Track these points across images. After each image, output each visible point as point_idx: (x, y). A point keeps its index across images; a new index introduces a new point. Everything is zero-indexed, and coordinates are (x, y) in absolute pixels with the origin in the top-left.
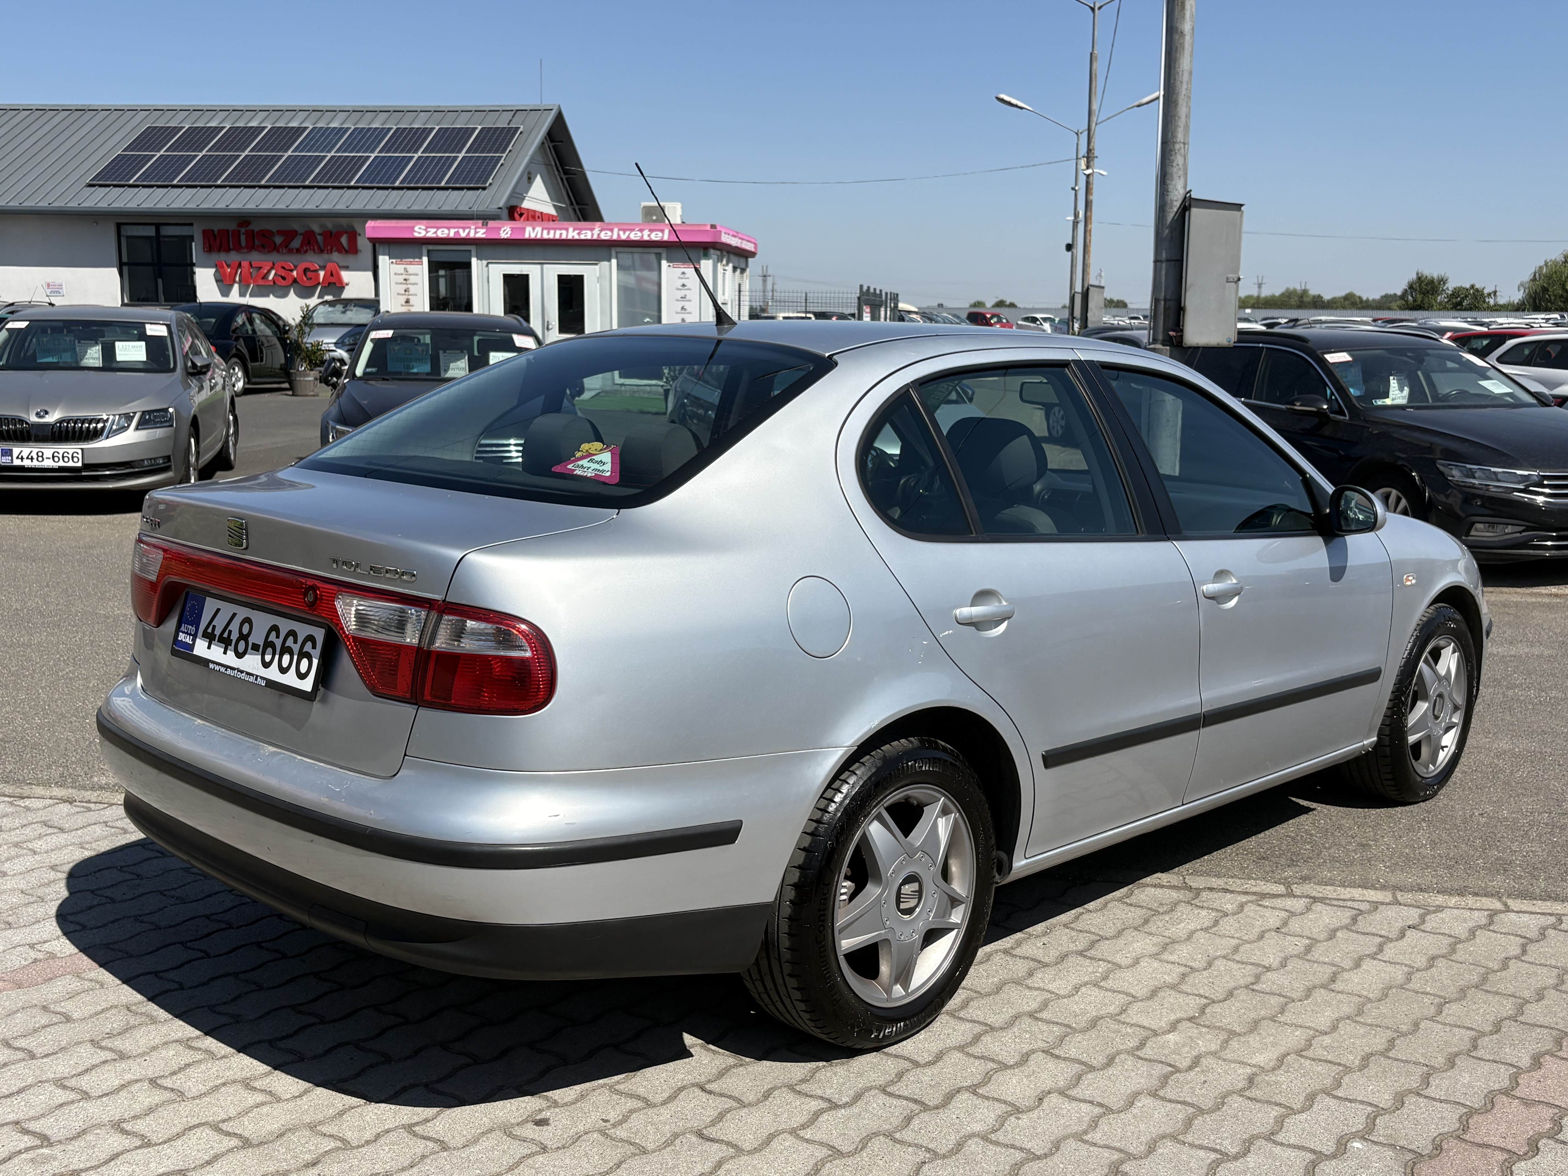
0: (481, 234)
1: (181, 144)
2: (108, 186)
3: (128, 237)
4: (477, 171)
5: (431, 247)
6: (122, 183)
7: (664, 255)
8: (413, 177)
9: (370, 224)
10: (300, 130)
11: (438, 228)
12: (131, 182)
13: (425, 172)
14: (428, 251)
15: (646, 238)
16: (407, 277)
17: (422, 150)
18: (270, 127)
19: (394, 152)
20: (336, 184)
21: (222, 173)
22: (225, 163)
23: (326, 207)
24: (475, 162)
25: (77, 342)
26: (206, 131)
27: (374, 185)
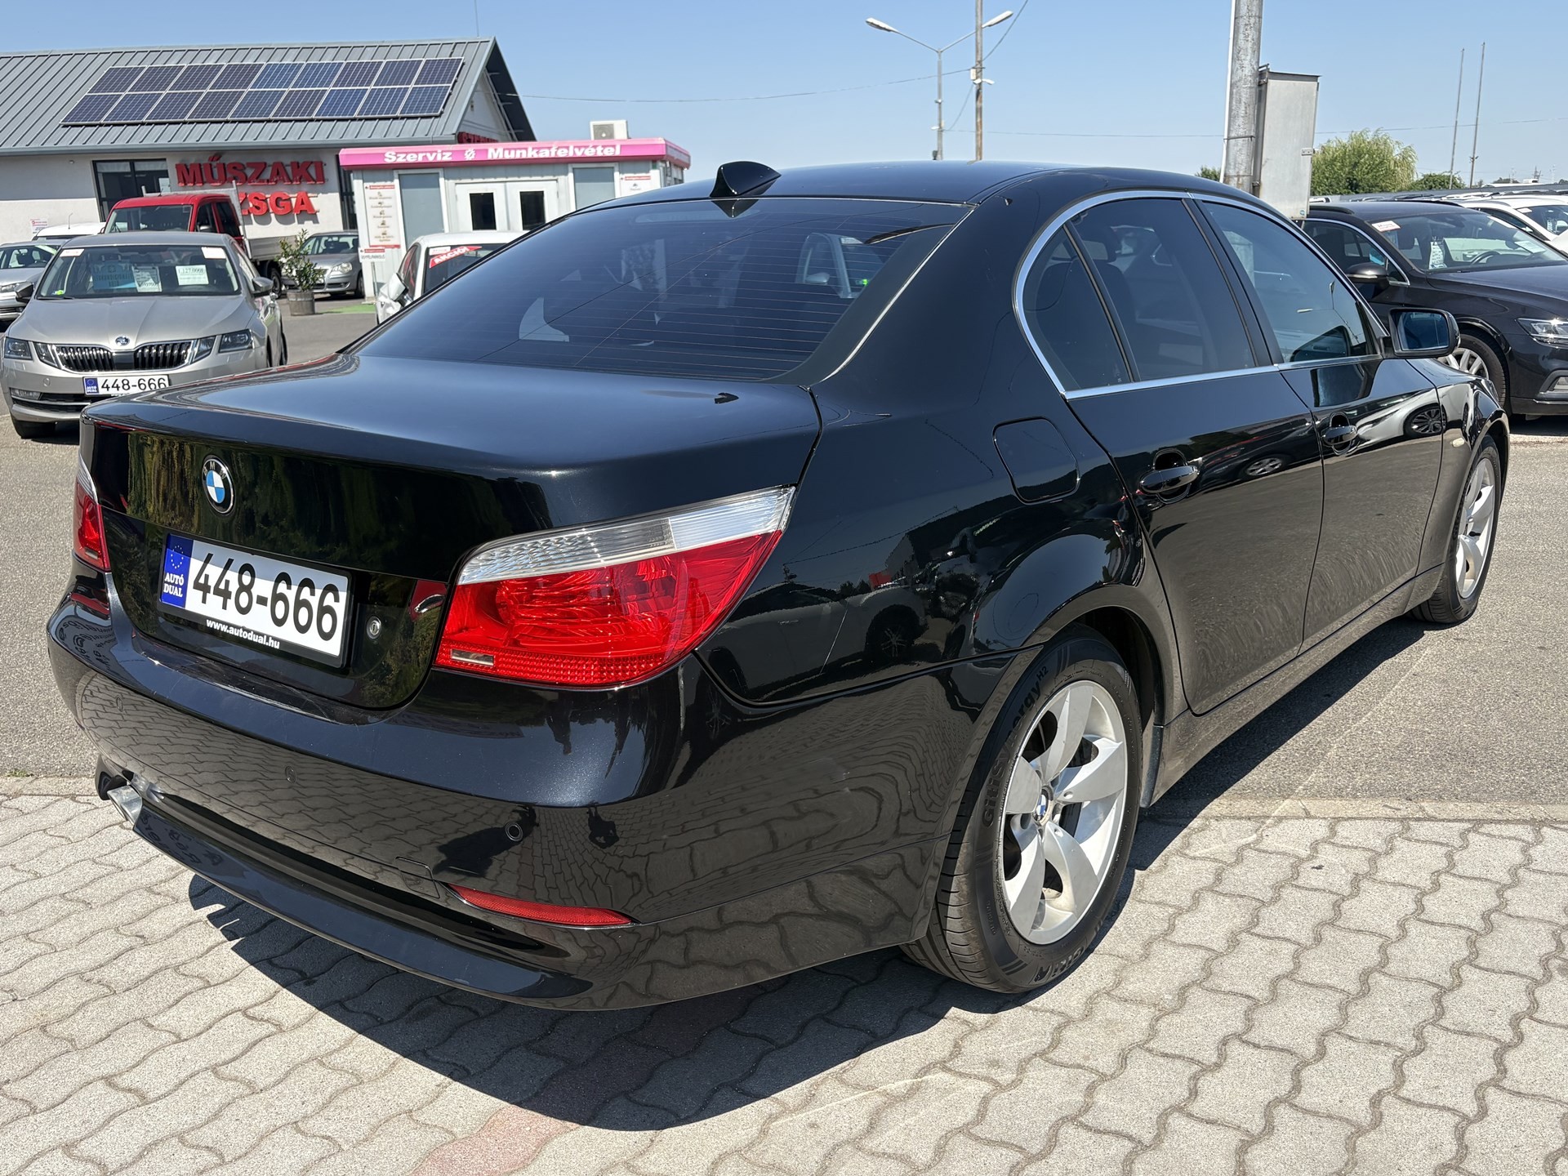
0: (447, 158)
1: (144, 83)
2: (81, 126)
3: (105, 174)
4: (428, 101)
5: (401, 172)
6: (93, 123)
7: (616, 168)
8: (370, 109)
9: (343, 152)
10: (256, 67)
11: (407, 153)
12: (101, 122)
13: (379, 103)
14: (400, 176)
15: (600, 154)
16: (381, 201)
17: (373, 83)
18: (226, 65)
19: (348, 85)
20: (298, 118)
21: (189, 110)
22: (190, 98)
23: (292, 139)
24: (425, 93)
25: (133, 268)
26: (165, 72)
27: (334, 117)
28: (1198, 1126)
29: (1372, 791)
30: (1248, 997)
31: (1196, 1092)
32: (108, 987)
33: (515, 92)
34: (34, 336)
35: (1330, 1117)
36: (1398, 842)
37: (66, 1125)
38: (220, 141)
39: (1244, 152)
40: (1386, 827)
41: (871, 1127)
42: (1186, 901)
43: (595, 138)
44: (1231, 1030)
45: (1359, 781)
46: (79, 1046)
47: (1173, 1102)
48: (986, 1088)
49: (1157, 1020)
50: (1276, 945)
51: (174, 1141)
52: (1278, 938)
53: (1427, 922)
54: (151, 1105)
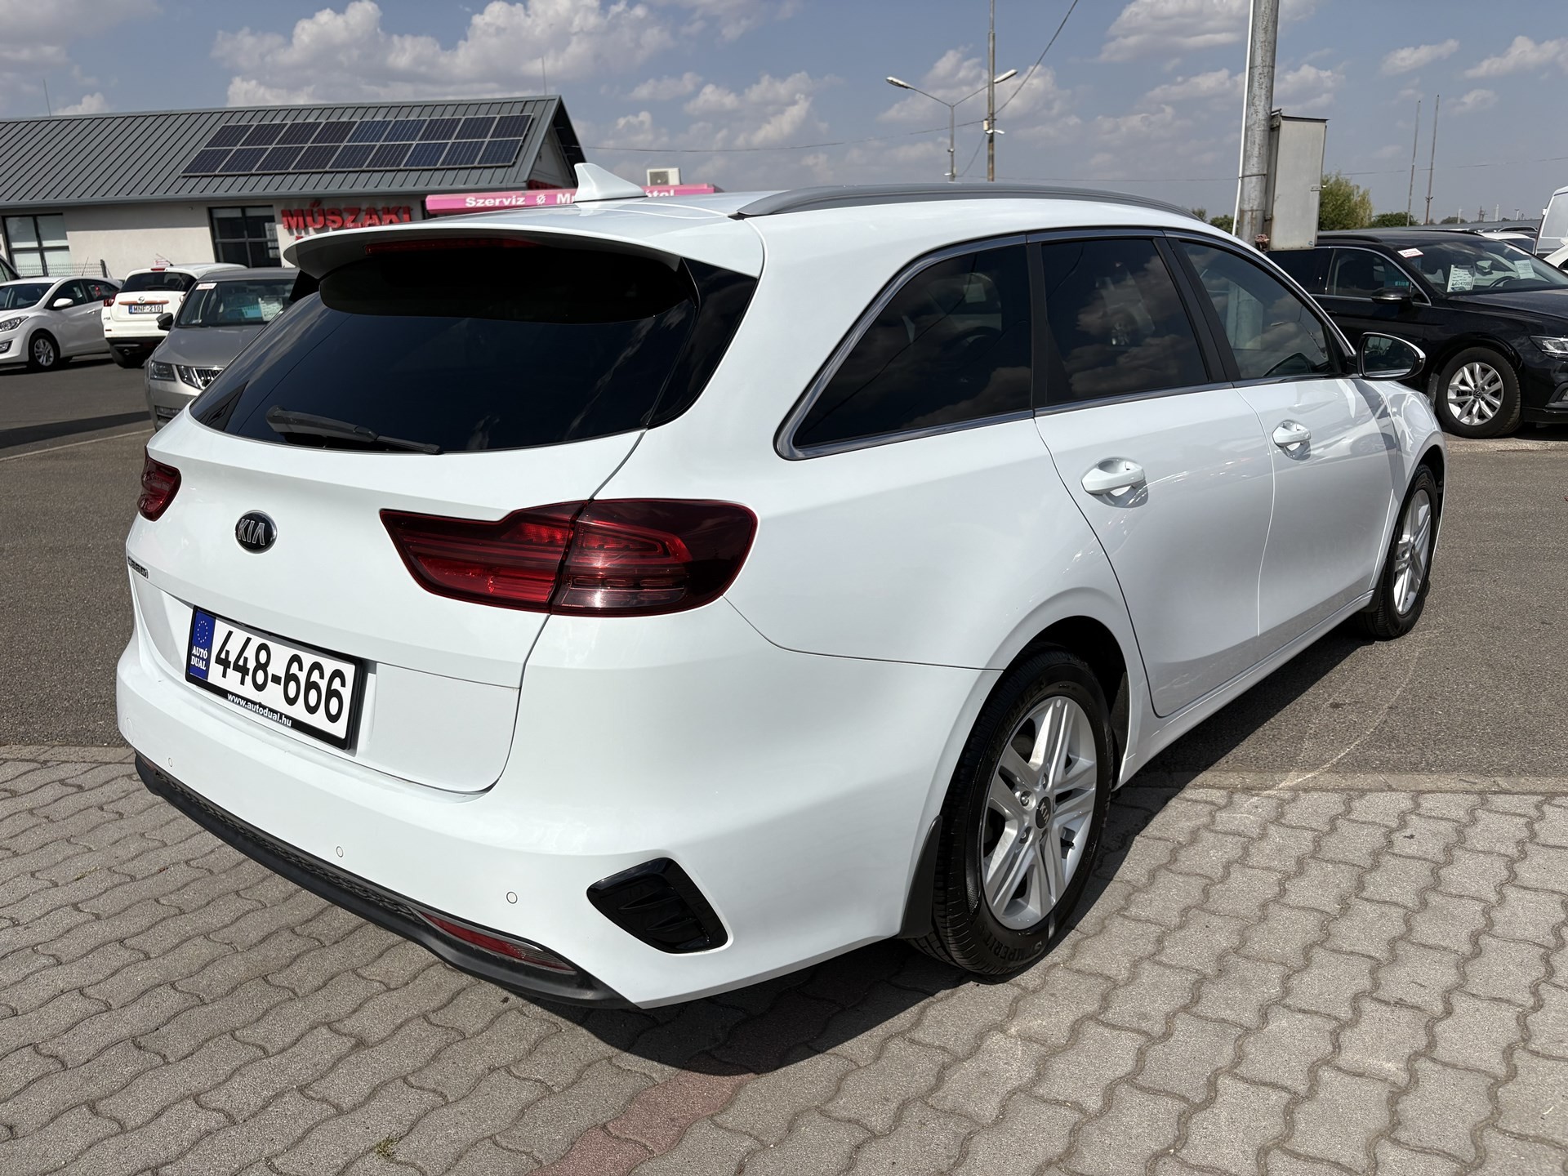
0: (521, 202)
1: (253, 139)
2: (199, 176)
3: (219, 220)
4: (502, 152)
6: (209, 174)
8: (451, 159)
9: (429, 198)
10: (350, 124)
11: (485, 199)
12: (217, 173)
13: (459, 155)
17: (454, 137)
18: (324, 122)
19: (432, 139)
20: (388, 168)
21: (292, 162)
22: (292, 154)
23: (383, 188)
24: (499, 146)
25: (260, 300)
26: (272, 128)
27: (420, 168)
28: (1347, 1079)
29: (1448, 768)
30: (1370, 957)
31: (1339, 1046)
32: (319, 940)
33: (576, 142)
34: (178, 360)
35: (1466, 1069)
36: (1479, 813)
37: (298, 1068)
38: (320, 190)
39: (1258, 188)
40: (1466, 800)
41: (1040, 1076)
42: (1291, 865)
43: (652, 184)
44: (1360, 988)
45: (1432, 759)
46: (300, 995)
47: (1319, 1055)
48: (1141, 1040)
49: (1289, 977)
50: (1385, 909)
51: (399, 1082)
52: (1387, 902)
53: (1522, 887)
54: (374, 1049)
